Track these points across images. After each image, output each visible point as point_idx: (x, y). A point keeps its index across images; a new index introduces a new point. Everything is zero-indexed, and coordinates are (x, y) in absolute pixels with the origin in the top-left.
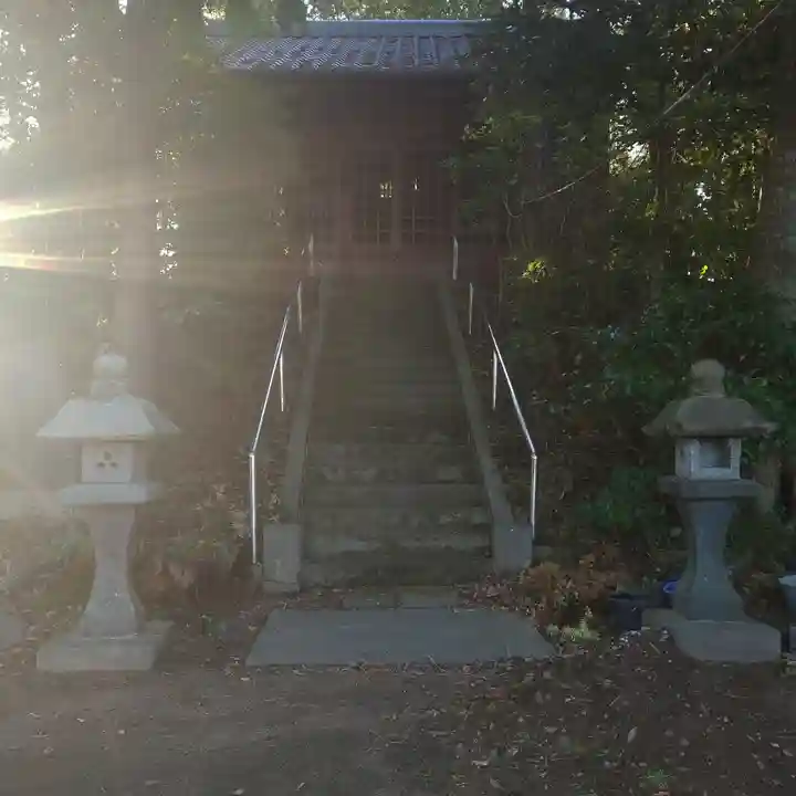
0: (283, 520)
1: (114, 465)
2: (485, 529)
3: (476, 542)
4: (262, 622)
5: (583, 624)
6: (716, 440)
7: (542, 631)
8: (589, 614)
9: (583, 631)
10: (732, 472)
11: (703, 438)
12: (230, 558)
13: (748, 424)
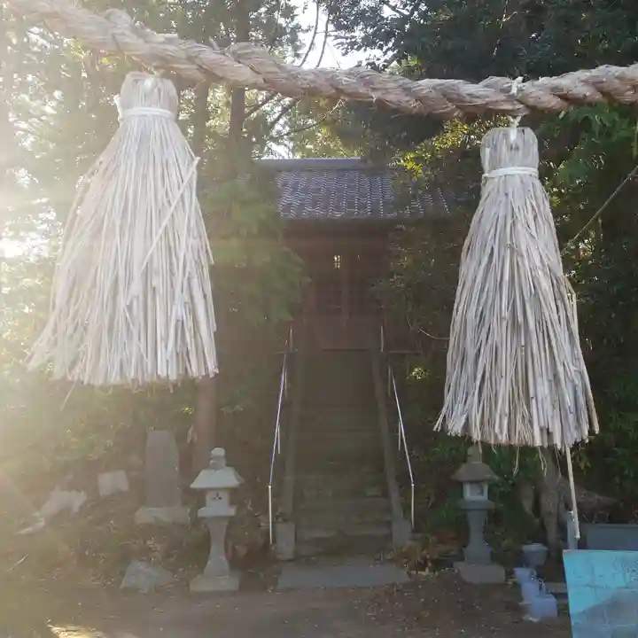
0: (285, 521)
1: (220, 498)
2: (389, 524)
3: (385, 531)
4: (279, 573)
5: (427, 570)
6: (477, 483)
7: (409, 574)
8: (430, 564)
9: (426, 573)
10: (485, 497)
11: (471, 482)
12: (261, 541)
13: (488, 476)
